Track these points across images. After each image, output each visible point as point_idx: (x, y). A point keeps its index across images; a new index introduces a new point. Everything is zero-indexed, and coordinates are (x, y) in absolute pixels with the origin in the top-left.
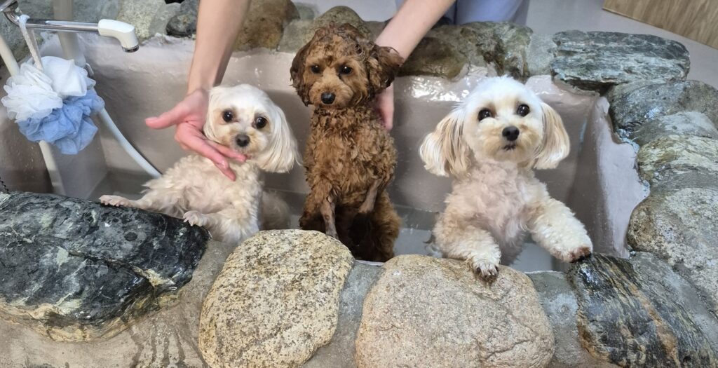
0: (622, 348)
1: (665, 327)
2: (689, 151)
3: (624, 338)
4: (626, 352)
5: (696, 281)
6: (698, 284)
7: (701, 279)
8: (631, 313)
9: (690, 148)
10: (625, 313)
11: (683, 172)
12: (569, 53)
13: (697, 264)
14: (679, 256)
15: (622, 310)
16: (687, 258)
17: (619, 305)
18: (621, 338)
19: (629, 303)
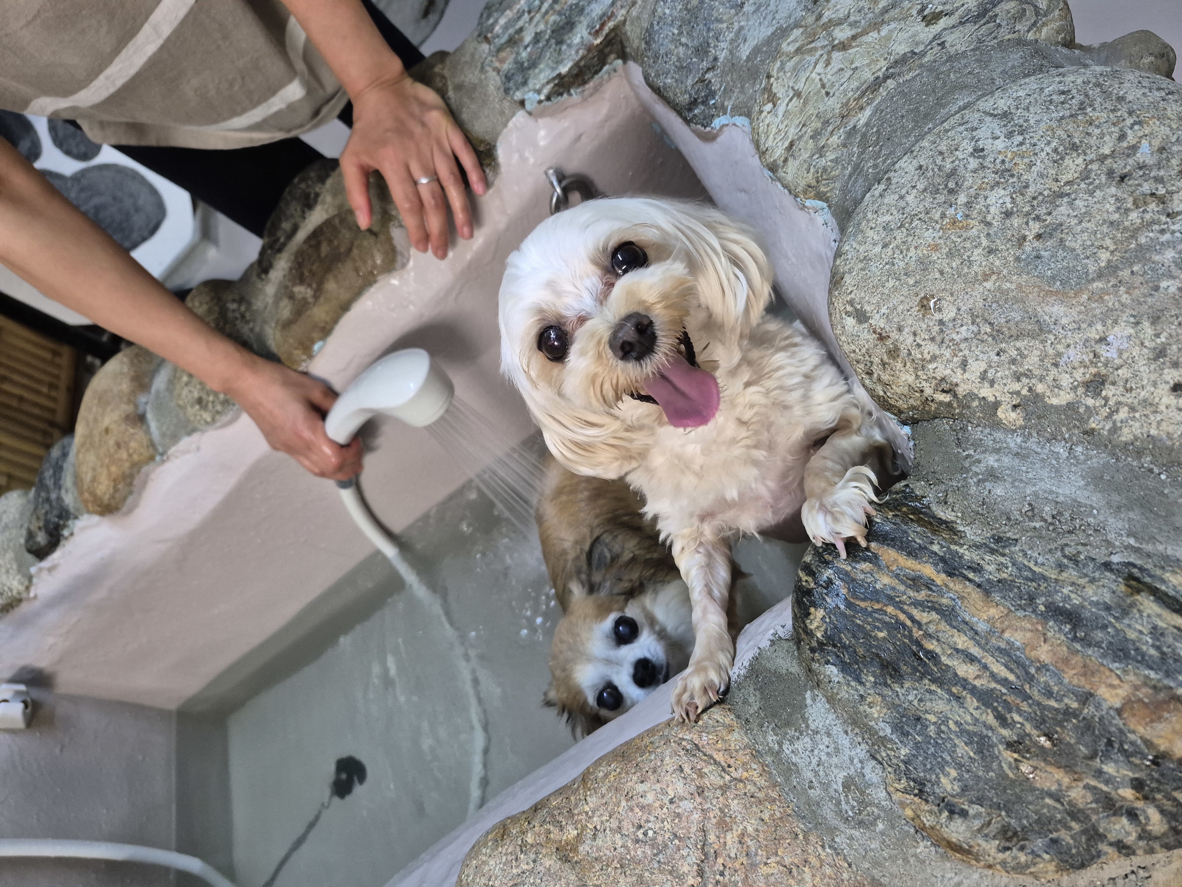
0: (1073, 824)
1: (1144, 693)
2: (843, 46)
3: (1057, 797)
4: (1095, 828)
5: (1115, 430)
6: (1126, 436)
7: (1123, 414)
8: (1019, 712)
9: (842, 34)
10: (1003, 721)
11: (868, 112)
12: (513, 42)
13: (1078, 375)
14: (1016, 386)
15: (990, 719)
16: (1041, 379)
17: (972, 703)
18: (1048, 801)
19: (993, 676)
